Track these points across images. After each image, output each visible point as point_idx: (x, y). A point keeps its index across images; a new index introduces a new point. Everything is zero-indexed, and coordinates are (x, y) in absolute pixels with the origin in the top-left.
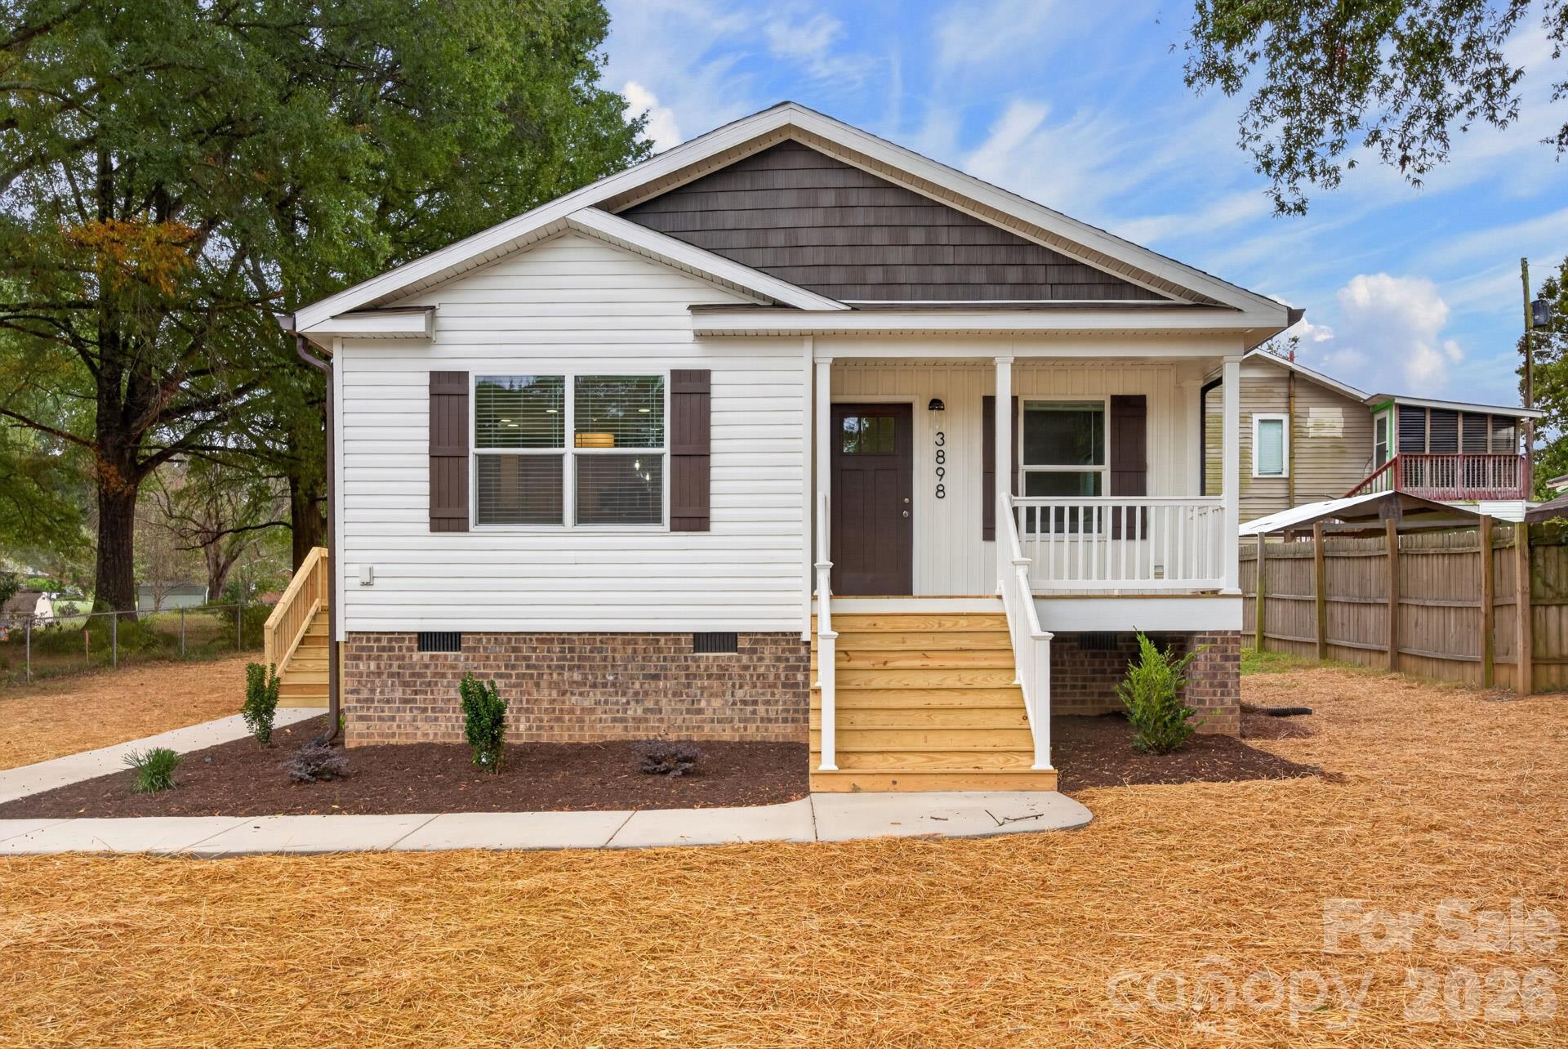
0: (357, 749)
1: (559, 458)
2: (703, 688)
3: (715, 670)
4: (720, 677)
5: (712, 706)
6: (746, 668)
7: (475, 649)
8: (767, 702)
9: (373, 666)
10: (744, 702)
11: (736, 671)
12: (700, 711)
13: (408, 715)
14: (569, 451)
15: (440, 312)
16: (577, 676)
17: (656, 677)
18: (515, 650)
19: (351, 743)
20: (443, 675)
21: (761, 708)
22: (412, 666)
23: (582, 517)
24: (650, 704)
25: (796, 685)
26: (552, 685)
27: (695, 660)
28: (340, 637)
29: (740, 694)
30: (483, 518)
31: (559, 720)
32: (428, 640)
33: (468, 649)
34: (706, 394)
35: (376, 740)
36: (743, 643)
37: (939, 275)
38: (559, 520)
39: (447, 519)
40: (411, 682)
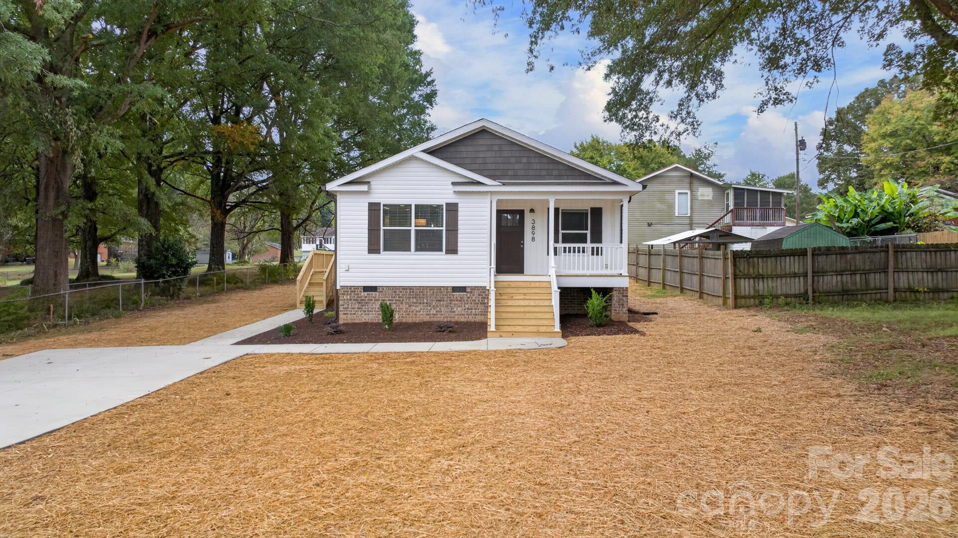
0: (345, 325)
1: (410, 230)
2: (455, 304)
3: (459, 299)
4: (460, 301)
5: (458, 310)
6: (469, 298)
7: (382, 292)
8: (476, 309)
9: (348, 297)
10: (468, 309)
11: (465, 299)
12: (454, 312)
13: (359, 313)
14: (413, 228)
15: (372, 183)
16: (415, 300)
17: (440, 301)
18: (395, 292)
19: (341, 323)
20: (371, 300)
21: (474, 311)
22: (361, 297)
23: (417, 250)
24: (438, 309)
25: (485, 303)
26: (406, 303)
27: (453, 295)
28: (338, 288)
29: (467, 306)
30: (385, 250)
31: (408, 314)
32: (366, 289)
33: (380, 292)
34: (457, 211)
35: (349, 321)
36: (468, 290)
37: (531, 173)
38: (408, 250)
39: (373, 249)
40: (361, 302)
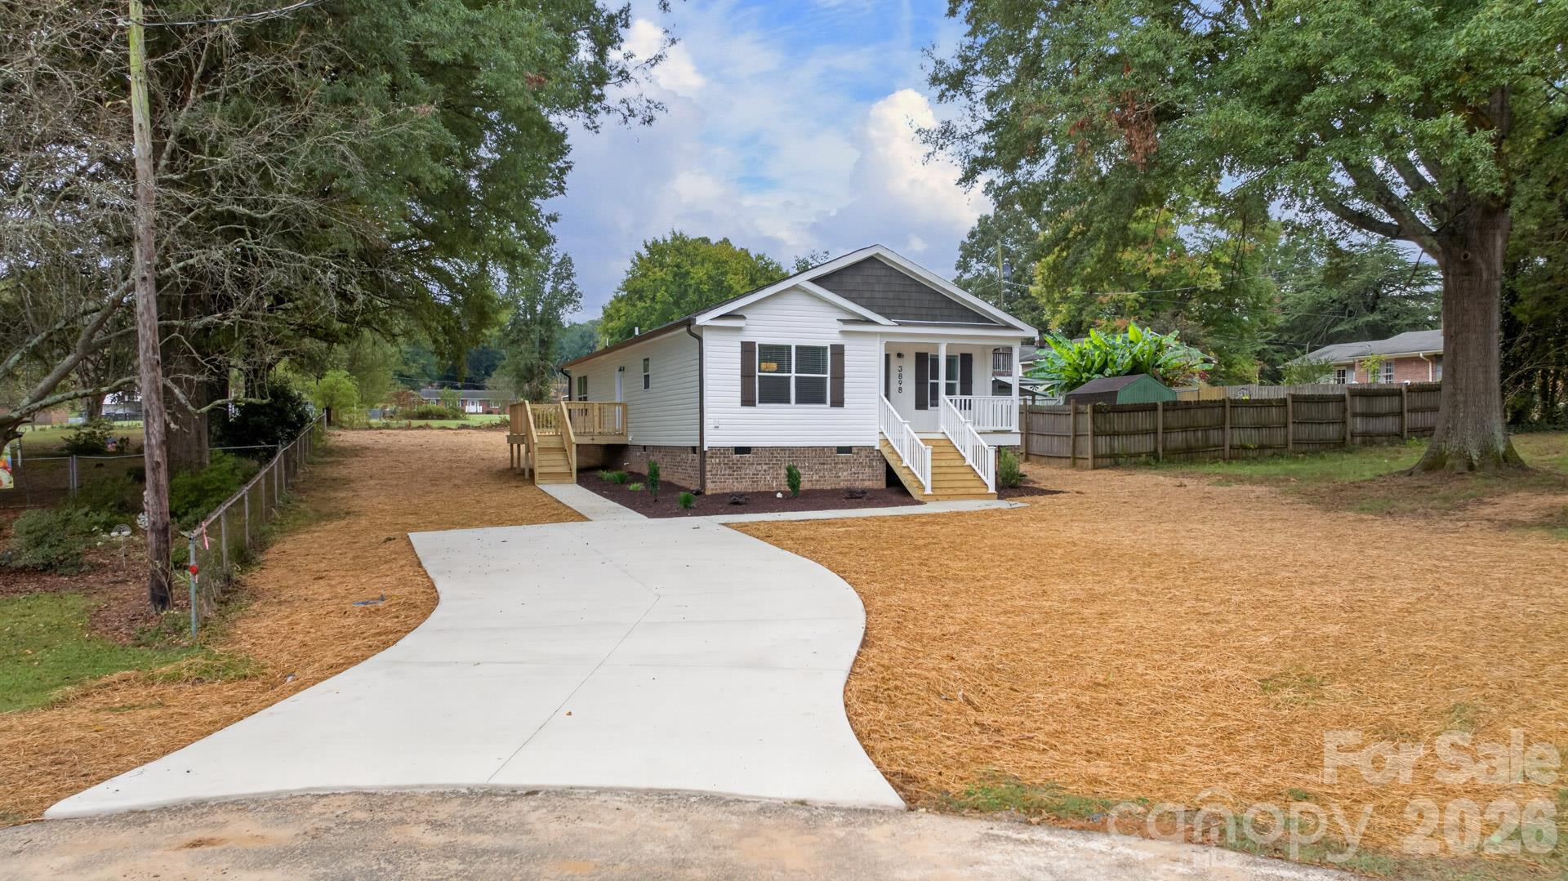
0: (713, 495)
1: (789, 378)
2: (840, 467)
3: (844, 460)
4: (846, 463)
5: (844, 475)
6: (855, 460)
7: (757, 453)
8: (863, 473)
9: (717, 460)
10: (854, 473)
11: (852, 460)
12: (839, 477)
13: (731, 480)
14: (793, 375)
15: (749, 318)
17: (824, 464)
18: (772, 454)
19: (708, 493)
20: (745, 464)
21: (861, 476)
22: (732, 460)
23: (798, 402)
24: (822, 474)
25: (873, 467)
27: (838, 457)
28: (706, 449)
29: (852, 469)
30: (761, 401)
32: (739, 450)
33: (754, 453)
34: (843, 354)
35: (719, 491)
36: (854, 450)
38: (788, 401)
39: (747, 401)
40: (732, 467)
